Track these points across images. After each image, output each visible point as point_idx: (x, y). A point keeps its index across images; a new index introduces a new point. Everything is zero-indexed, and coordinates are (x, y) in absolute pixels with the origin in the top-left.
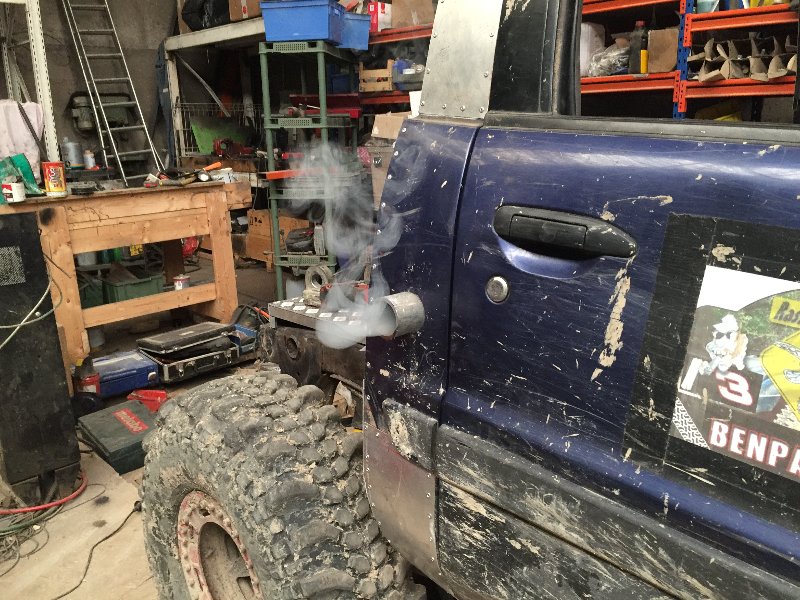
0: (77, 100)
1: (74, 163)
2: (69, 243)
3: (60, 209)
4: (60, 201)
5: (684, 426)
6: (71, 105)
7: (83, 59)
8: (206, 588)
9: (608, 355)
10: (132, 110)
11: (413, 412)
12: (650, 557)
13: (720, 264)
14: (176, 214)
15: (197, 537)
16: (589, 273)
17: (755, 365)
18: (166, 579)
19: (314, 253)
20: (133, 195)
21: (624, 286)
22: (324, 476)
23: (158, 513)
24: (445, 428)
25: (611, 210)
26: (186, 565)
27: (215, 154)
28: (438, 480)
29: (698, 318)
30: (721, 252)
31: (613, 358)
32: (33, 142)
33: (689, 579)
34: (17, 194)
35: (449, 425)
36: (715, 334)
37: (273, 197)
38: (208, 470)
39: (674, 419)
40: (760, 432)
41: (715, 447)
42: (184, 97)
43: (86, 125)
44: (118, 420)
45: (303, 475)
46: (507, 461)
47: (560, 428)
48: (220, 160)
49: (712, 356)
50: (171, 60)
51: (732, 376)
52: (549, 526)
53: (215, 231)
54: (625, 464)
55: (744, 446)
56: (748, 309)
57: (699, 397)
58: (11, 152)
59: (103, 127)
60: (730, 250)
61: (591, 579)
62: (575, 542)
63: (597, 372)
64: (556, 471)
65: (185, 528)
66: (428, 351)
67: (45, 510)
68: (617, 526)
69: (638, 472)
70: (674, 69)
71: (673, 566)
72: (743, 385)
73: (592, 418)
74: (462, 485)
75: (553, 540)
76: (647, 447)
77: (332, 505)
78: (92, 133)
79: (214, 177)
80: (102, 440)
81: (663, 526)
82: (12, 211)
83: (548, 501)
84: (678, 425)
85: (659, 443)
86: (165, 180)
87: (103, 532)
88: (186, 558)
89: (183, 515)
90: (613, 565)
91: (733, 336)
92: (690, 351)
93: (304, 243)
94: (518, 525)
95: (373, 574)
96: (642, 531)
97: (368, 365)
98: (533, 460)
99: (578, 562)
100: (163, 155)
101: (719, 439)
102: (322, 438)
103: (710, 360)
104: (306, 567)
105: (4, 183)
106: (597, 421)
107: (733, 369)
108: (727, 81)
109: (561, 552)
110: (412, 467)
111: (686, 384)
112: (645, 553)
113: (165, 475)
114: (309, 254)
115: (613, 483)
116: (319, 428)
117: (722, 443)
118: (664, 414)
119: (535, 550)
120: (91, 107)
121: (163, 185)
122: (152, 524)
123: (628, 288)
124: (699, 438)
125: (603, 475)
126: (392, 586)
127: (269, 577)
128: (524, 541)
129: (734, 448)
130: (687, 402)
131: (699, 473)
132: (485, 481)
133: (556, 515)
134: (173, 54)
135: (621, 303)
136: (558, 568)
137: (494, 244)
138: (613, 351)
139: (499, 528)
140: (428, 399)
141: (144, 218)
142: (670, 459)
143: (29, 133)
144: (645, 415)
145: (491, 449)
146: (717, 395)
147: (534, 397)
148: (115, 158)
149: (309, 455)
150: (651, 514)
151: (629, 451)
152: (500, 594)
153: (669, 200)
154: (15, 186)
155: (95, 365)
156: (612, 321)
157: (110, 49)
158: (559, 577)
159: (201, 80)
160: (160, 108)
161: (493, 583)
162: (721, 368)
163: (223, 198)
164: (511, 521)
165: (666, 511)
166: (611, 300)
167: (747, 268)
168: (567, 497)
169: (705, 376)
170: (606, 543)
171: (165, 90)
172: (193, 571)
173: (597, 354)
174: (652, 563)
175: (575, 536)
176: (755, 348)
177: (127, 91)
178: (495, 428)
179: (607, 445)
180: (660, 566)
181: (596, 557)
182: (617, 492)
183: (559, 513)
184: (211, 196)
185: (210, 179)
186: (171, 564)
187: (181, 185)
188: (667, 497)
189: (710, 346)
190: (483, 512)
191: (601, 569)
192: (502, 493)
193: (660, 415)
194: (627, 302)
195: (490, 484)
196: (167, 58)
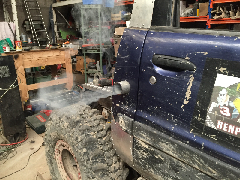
0: (26, 22)
1: (25, 41)
2: (23, 65)
3: (20, 55)
4: (20, 52)
5: (209, 122)
6: (24, 24)
7: (28, 10)
8: (63, 168)
9: (186, 100)
10: (42, 25)
11: (126, 117)
12: (197, 161)
13: (222, 73)
14: (55, 57)
15: (61, 153)
16: (181, 76)
17: (232, 104)
18: (52, 165)
19: (96, 69)
20: (42, 51)
21: (192, 80)
22: (99, 136)
23: (49, 146)
24: (136, 122)
25: (188, 56)
26: (58, 161)
27: (67, 39)
28: (134, 138)
29: (214, 89)
30: (222, 69)
31: (188, 102)
32: (12, 35)
33: (209, 168)
34: (8, 50)
35: (137, 121)
36: (219, 95)
37: (84, 52)
38: (65, 133)
39: (206, 120)
40: (233, 125)
41: (218, 129)
42: (58, 21)
43: (28, 30)
44: (37, 118)
45: (93, 135)
46: (155, 132)
47: (171, 122)
48: (68, 41)
49: (218, 101)
50: (54, 10)
51: (224, 107)
52: (167, 152)
53: (67, 62)
54: (191, 134)
55: (227, 129)
56: (230, 87)
57: (214, 114)
58: (6, 37)
59: (33, 30)
60: (225, 69)
61: (180, 168)
62: (175, 157)
63: (183, 106)
64: (169, 135)
65: (57, 150)
66: (131, 99)
67: (16, 144)
68: (188, 152)
69: (195, 136)
70: (207, 15)
71: (205, 164)
72: (228, 110)
73: (181, 120)
74: (141, 139)
75: (168, 156)
76: (197, 128)
77: (102, 144)
78: (30, 32)
79: (67, 46)
80: (33, 124)
81: (202, 152)
82: (6, 55)
83: (167, 144)
84: (207, 122)
85: (201, 127)
86: (52, 47)
87: (33, 151)
88: (58, 159)
89: (57, 147)
90: (186, 163)
91: (225, 95)
92: (212, 100)
93: (93, 66)
94: (158, 151)
95: (114, 165)
96: (196, 154)
97: (113, 103)
98: (163, 132)
99: (176, 163)
100: (51, 39)
101: (220, 126)
102: (99, 125)
103: (218, 103)
104: (93, 162)
105: (4, 47)
106: (183, 121)
107: (225, 105)
108: (223, 19)
109: (170, 160)
110: (126, 133)
111: (210, 110)
112: (196, 160)
113: (51, 134)
114: (95, 70)
115: (187, 139)
116: (98, 122)
117: (221, 128)
118: (203, 119)
119: (163, 159)
120: (30, 24)
121: (51, 48)
122: (48, 149)
123: (193, 80)
124: (214, 126)
125: (184, 137)
126: (119, 169)
127: (82, 165)
128: (159, 156)
129: (225, 129)
130: (211, 115)
131: (213, 137)
132: (148, 138)
133: (169, 148)
134: (55, 8)
135: (191, 85)
136: (169, 164)
137: (152, 66)
138: (188, 100)
139: (152, 152)
140: (131, 113)
141: (46, 58)
142: (205, 132)
143: (11, 32)
144: (197, 119)
145: (150, 128)
146: (220, 113)
147: (164, 113)
148: (37, 40)
149: (95, 129)
150: (198, 149)
151: (192, 130)
152: (152, 171)
153: (207, 53)
154: (7, 48)
155: (31, 102)
156: (188, 90)
157: (36, 7)
158: (170, 167)
159: (63, 16)
160: (50, 25)
161: (150, 168)
162: (221, 105)
163: (69, 52)
164: (155, 150)
165: (203, 148)
166: (188, 84)
167: (230, 74)
168: (173, 143)
169: (216, 107)
170: (184, 157)
171: (52, 19)
172: (60, 163)
173: (183, 100)
174: (198, 163)
175: (175, 155)
176: (232, 99)
177: (40, 20)
178: (151, 122)
179: (185, 128)
180: (201, 164)
181: (181, 161)
182: (188, 142)
183: (170, 148)
184: (66, 51)
185: (65, 47)
186: (53, 161)
187: (57, 48)
188: (203, 144)
189: (218, 98)
190: (147, 147)
191: (182, 164)
192: (153, 142)
193: (202, 119)
194: (193, 85)
195: (149, 139)
196: (53, 9)
